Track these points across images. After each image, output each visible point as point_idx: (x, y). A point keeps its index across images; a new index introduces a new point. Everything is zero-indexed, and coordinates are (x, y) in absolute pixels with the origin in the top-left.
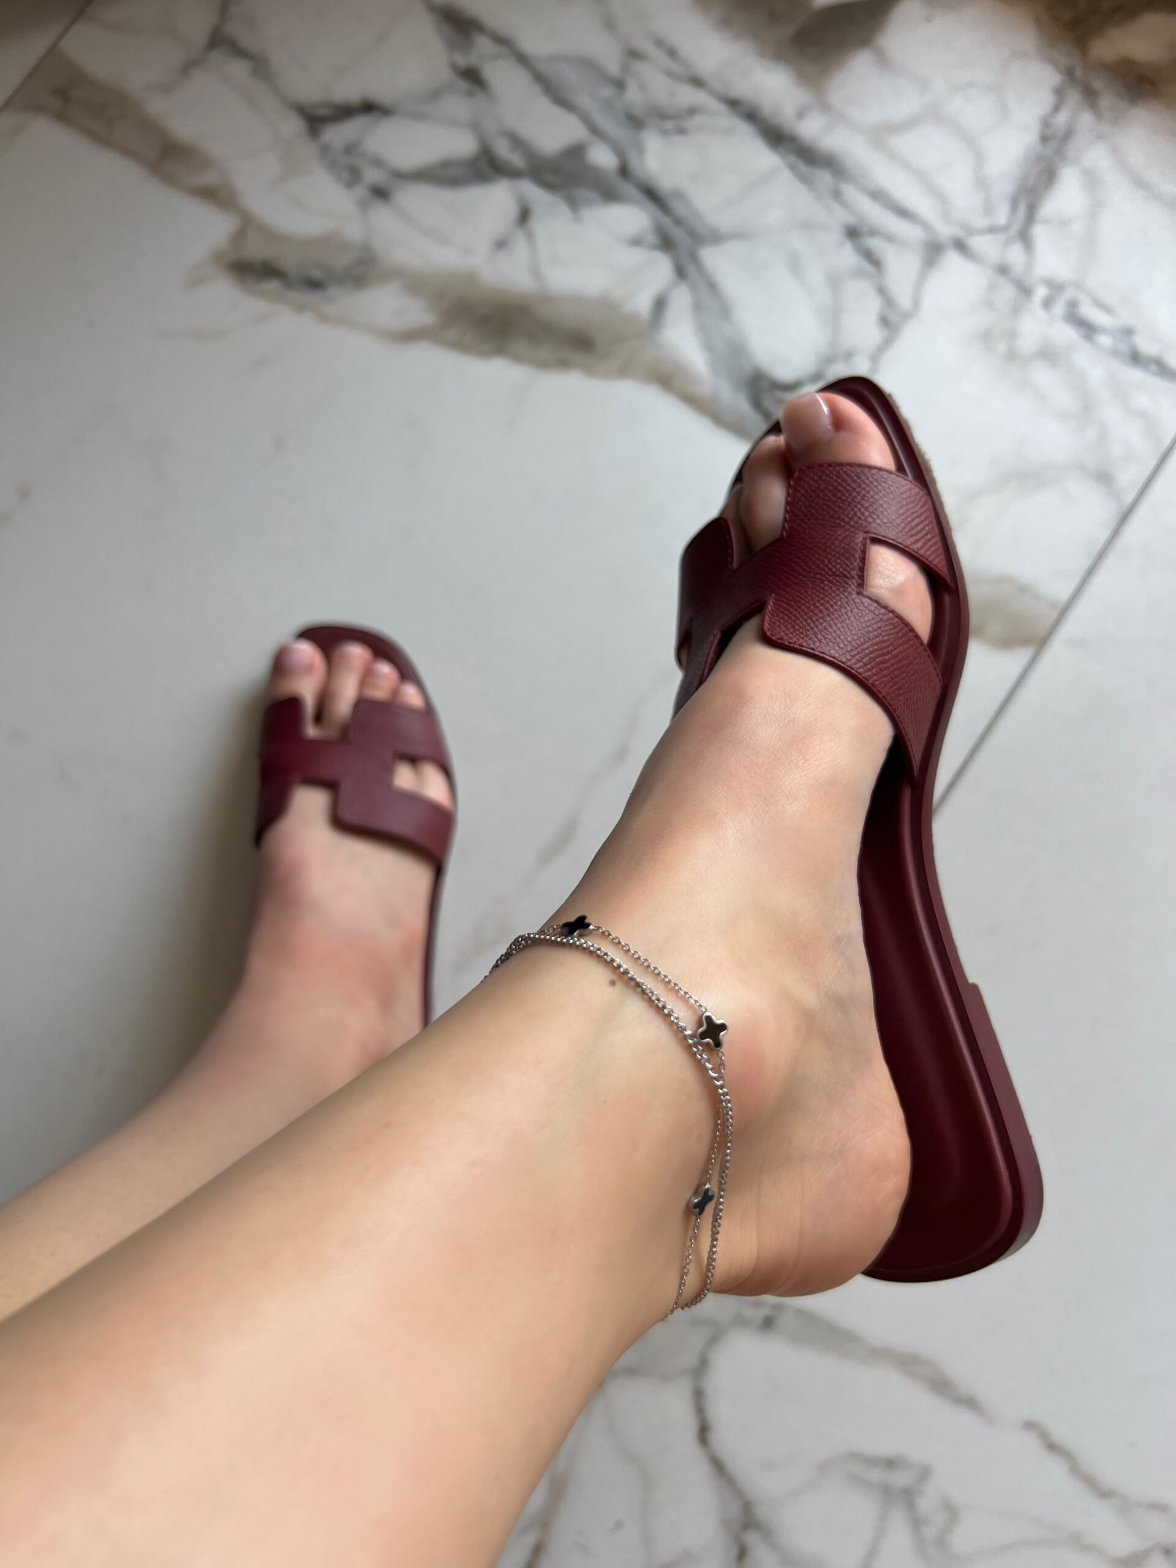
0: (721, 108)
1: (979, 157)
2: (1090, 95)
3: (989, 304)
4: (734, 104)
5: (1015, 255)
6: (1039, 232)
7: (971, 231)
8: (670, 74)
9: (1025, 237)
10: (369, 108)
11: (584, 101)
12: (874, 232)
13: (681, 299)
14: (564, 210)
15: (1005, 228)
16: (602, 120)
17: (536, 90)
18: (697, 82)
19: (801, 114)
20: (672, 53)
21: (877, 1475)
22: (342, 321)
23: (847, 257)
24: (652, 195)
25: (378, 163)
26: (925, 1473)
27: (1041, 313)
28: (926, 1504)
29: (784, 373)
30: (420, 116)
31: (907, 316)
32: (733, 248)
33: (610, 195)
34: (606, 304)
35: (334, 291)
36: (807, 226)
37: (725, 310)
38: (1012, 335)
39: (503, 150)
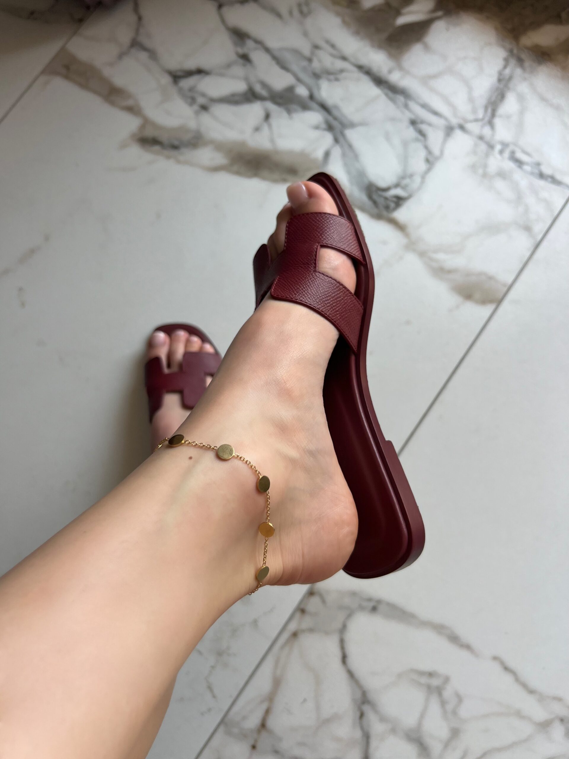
0: (355, 69)
1: (470, 89)
2: (520, 61)
3: (475, 152)
4: (360, 68)
5: (487, 131)
6: (497, 121)
7: (467, 121)
8: (332, 55)
9: (491, 123)
10: (200, 72)
11: (294, 67)
12: (422, 122)
13: (336, 152)
14: (285, 114)
15: (482, 120)
16: (302, 75)
17: (273, 63)
18: (344, 58)
19: (390, 72)
20: (333, 46)
21: (424, 680)
22: (188, 163)
23: (411, 132)
24: (324, 107)
25: (203, 95)
26: (447, 680)
27: (498, 156)
28: (448, 693)
29: (382, 184)
30: (222, 75)
31: (437, 158)
32: (360, 130)
33: (305, 107)
34: (303, 154)
36: (393, 119)
37: (356, 157)
38: (485, 166)
39: (258, 88)
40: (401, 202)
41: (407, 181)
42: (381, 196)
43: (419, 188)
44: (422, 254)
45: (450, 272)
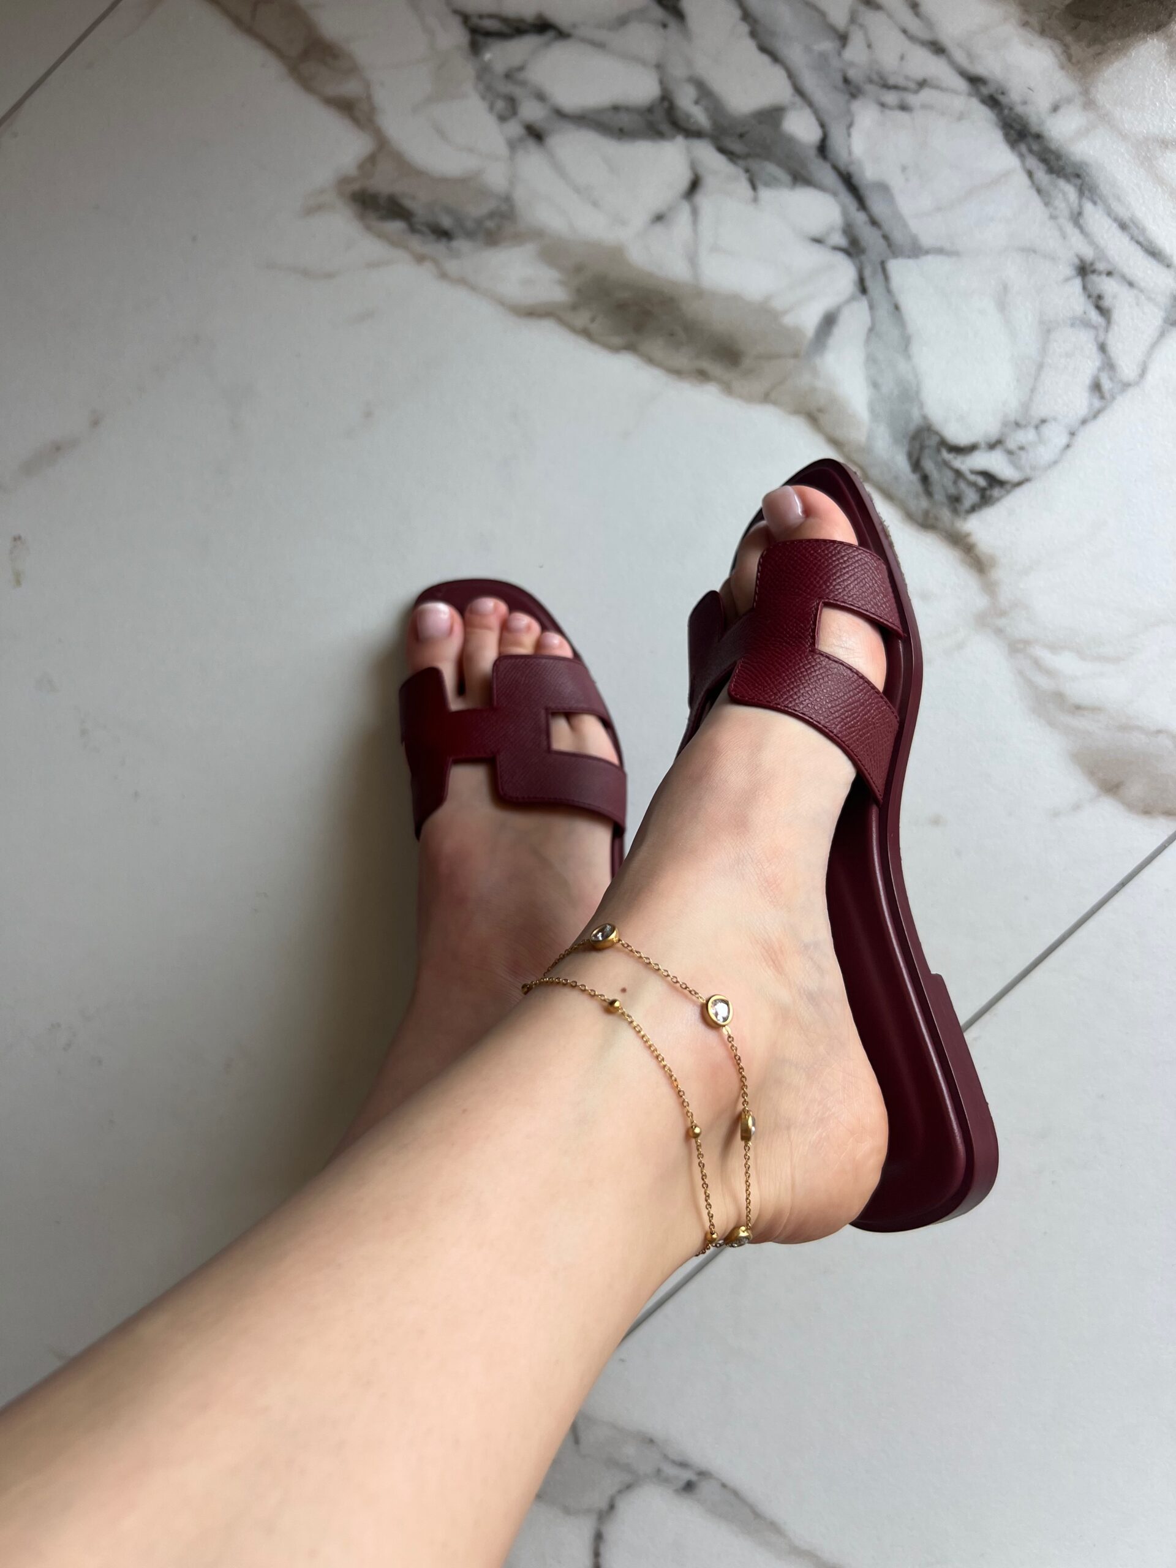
0: (962, 85)
4: (975, 81)
8: (907, 33)
10: (543, 27)
11: (795, 54)
12: (1111, 272)
13: (855, 319)
14: (742, 186)
16: (809, 82)
17: (744, 28)
18: (938, 48)
19: (1055, 108)
22: (462, 281)
23: (1072, 296)
24: (850, 183)
25: (541, 97)
29: (957, 434)
30: (599, 46)
31: (1126, 386)
33: (800, 178)
34: (766, 311)
35: (461, 244)
36: (1029, 251)
37: (906, 342)
39: (686, 101)
40: (996, 492)
41: (1026, 436)
42: (947, 464)
43: (1055, 462)
44: (1017, 647)
45: (1078, 708)
